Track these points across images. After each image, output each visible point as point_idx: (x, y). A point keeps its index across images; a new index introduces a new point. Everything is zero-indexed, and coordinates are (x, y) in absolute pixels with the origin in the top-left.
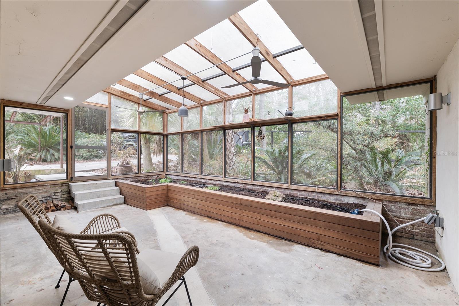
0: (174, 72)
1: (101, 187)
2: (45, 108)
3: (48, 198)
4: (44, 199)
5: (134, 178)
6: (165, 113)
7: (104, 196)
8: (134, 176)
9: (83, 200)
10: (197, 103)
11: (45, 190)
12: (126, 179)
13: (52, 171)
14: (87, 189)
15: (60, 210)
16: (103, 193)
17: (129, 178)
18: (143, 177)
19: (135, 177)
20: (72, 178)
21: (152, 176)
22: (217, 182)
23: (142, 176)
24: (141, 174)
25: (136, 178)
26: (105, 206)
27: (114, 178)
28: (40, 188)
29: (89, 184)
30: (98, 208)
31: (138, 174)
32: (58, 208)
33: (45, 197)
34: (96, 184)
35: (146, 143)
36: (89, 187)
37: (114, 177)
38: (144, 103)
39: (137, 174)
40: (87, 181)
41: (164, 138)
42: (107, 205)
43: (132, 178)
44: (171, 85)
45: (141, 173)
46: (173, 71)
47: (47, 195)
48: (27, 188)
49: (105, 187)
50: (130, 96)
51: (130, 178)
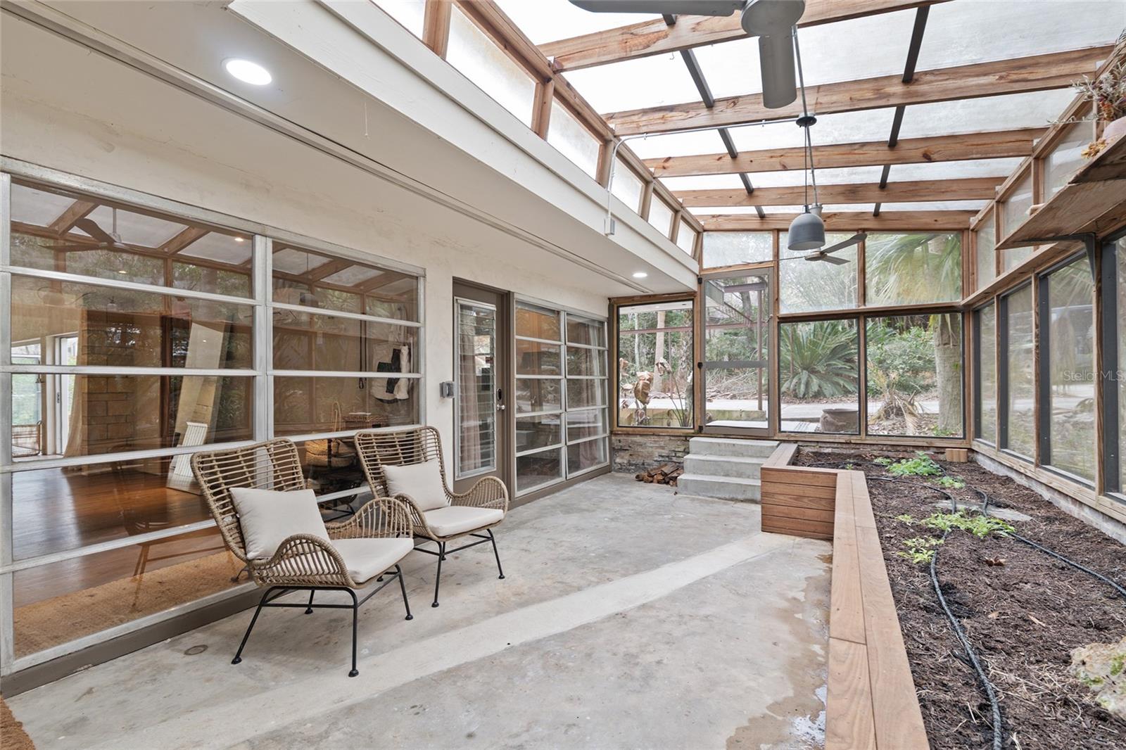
0: (766, 120)
1: (743, 455)
2: (661, 299)
3: (667, 459)
4: (661, 459)
5: (844, 446)
6: (968, 229)
7: (740, 475)
8: (844, 441)
9: (698, 473)
10: (1023, 158)
11: (662, 444)
12: (820, 445)
13: (743, 414)
14: (715, 454)
15: (668, 483)
16: (734, 469)
17: (828, 445)
18: (875, 447)
19: (846, 443)
20: (701, 428)
21: (911, 449)
22: (1082, 513)
23: (873, 445)
24: (868, 438)
25: (853, 449)
26: (727, 497)
27: (787, 439)
28: (656, 438)
29: (719, 444)
30: (712, 497)
31: (858, 437)
32: (667, 480)
33: (662, 456)
34: (734, 445)
35: (945, 344)
36: (720, 451)
37: (787, 436)
38: (876, 223)
39: (854, 437)
40: (726, 436)
41: (965, 321)
42: (731, 496)
43: (839, 446)
44: (856, 147)
45: (867, 435)
46: (761, 121)
47: (665, 452)
48: (641, 435)
49: (751, 456)
50: (828, 220)
51: (833, 445)
